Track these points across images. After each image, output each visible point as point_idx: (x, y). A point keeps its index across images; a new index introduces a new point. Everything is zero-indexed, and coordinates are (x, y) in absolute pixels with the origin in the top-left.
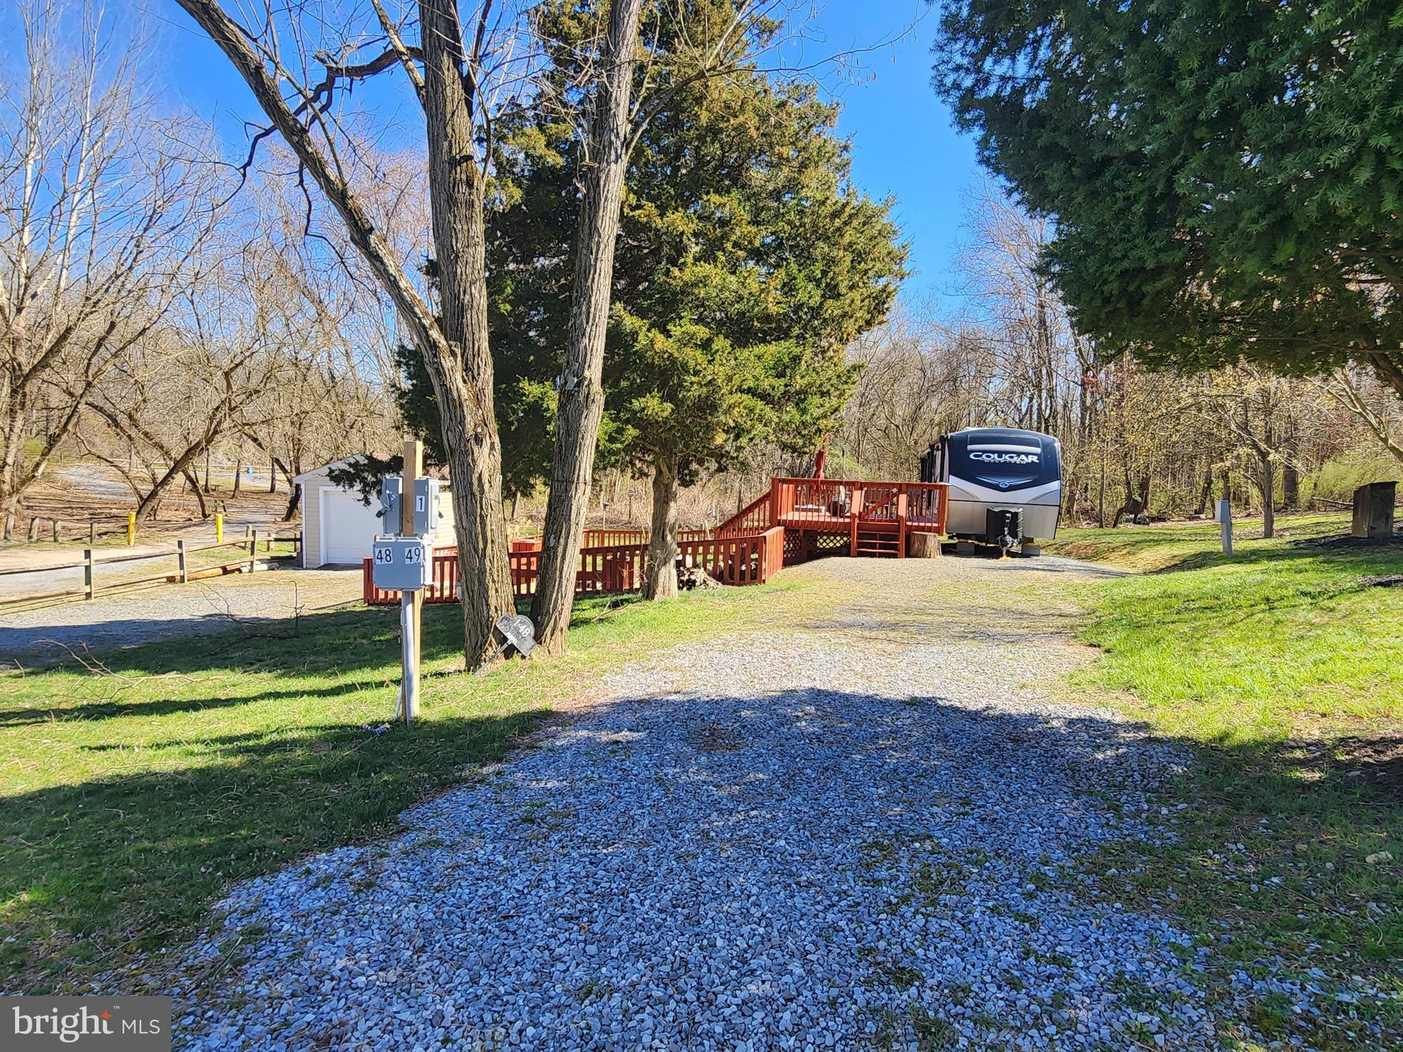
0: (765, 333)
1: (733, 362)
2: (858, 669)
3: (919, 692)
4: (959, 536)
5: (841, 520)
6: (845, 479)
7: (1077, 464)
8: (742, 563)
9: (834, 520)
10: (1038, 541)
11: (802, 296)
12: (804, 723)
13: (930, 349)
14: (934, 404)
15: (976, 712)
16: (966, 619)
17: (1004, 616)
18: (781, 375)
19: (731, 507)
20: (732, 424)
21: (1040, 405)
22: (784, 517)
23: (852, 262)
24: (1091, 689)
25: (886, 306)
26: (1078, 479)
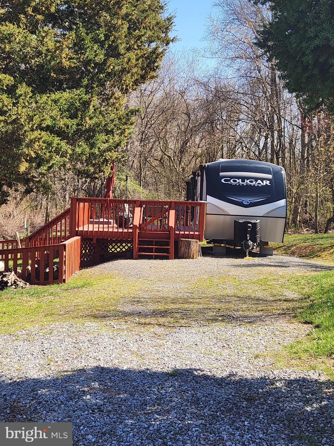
0: (61, 82)
1: (34, 105)
2: (135, 349)
3: (179, 365)
4: (214, 241)
5: (126, 230)
6: (130, 198)
7: (299, 186)
8: (47, 266)
9: (120, 230)
10: (271, 244)
11: (89, 54)
12: (88, 397)
13: (194, 98)
14: (197, 140)
15: (222, 379)
16: (218, 306)
17: (245, 303)
18: (73, 116)
19: (39, 220)
20: (34, 155)
21: (273, 142)
22: (81, 229)
23: (129, 28)
24: (304, 356)
25: (156, 64)
26: (300, 197)
